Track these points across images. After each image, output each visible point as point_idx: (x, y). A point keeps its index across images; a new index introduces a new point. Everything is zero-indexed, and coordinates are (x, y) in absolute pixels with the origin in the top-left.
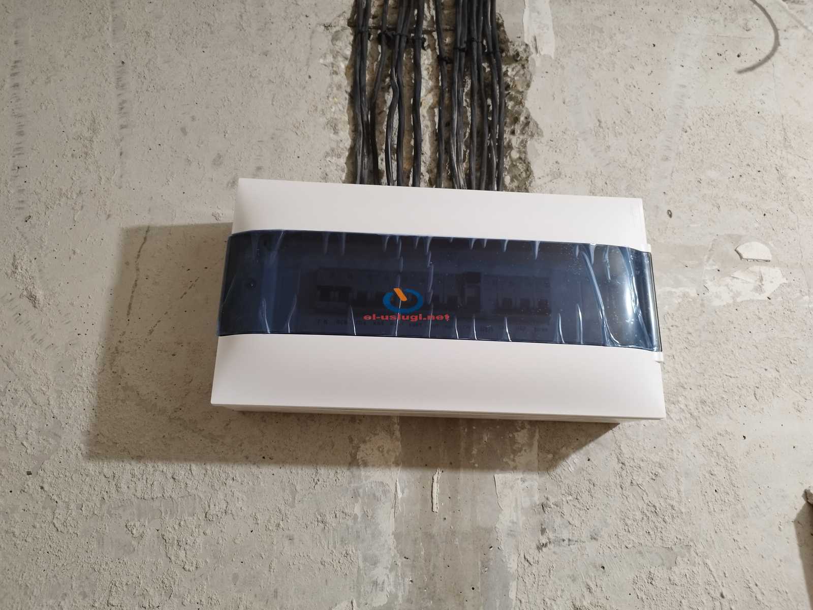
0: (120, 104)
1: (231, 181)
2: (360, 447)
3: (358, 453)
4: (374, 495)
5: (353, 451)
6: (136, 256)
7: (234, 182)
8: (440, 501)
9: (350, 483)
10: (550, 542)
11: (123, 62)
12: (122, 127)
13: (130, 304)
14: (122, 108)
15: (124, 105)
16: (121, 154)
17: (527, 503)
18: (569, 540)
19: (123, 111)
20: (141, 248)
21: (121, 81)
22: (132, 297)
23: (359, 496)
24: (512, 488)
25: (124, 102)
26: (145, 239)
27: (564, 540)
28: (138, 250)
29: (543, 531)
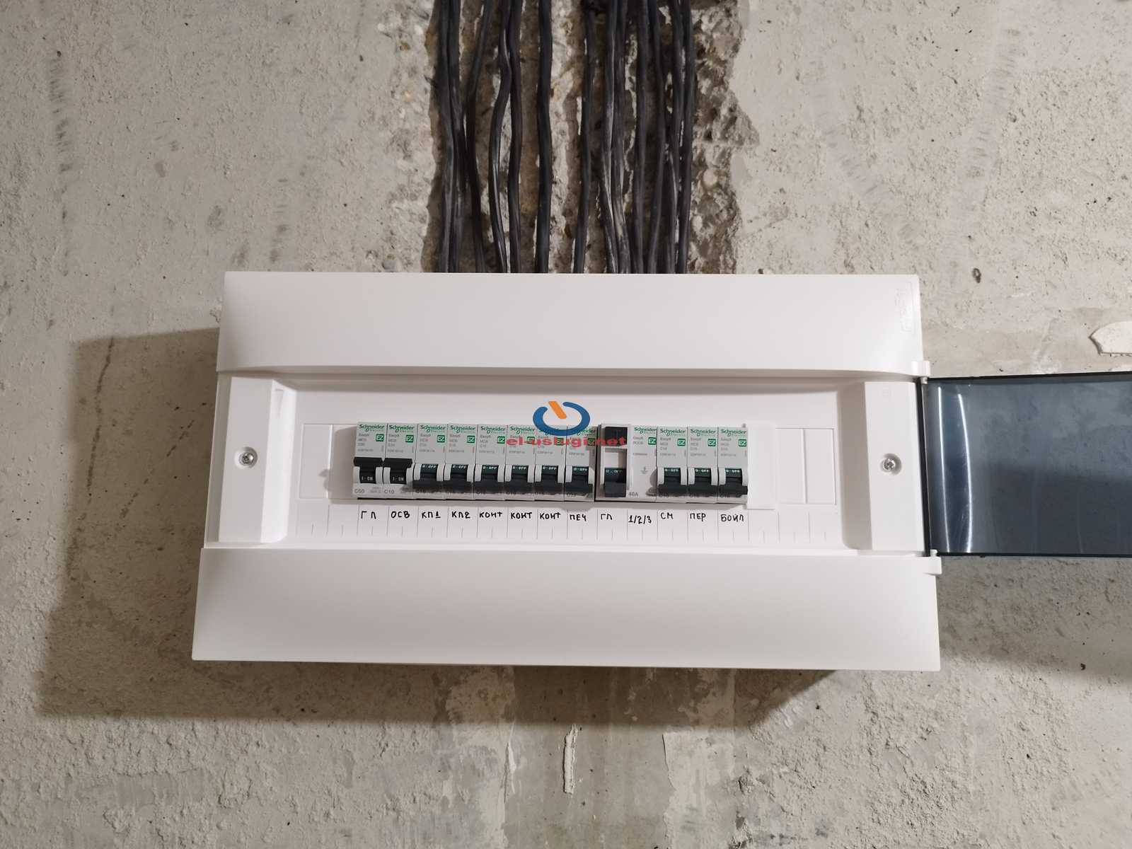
0: (59, 128)
1: (238, 253)
2: (450, 692)
3: (448, 701)
4: (473, 767)
5: (440, 699)
6: (96, 388)
7: (242, 255)
8: (577, 776)
9: (435, 748)
10: (750, 840)
11: (59, 52)
12: (64, 168)
13: (91, 469)
14: (61, 136)
15: (65, 129)
16: (64, 215)
17: (714, 778)
18: (782, 836)
19: (65, 139)
20: (102, 374)
21: (57, 87)
22: (93, 456)
23: (450, 767)
24: (691, 754)
25: (64, 123)
26: (108, 359)
27: (772, 837)
28: (98, 379)
29: (740, 822)
